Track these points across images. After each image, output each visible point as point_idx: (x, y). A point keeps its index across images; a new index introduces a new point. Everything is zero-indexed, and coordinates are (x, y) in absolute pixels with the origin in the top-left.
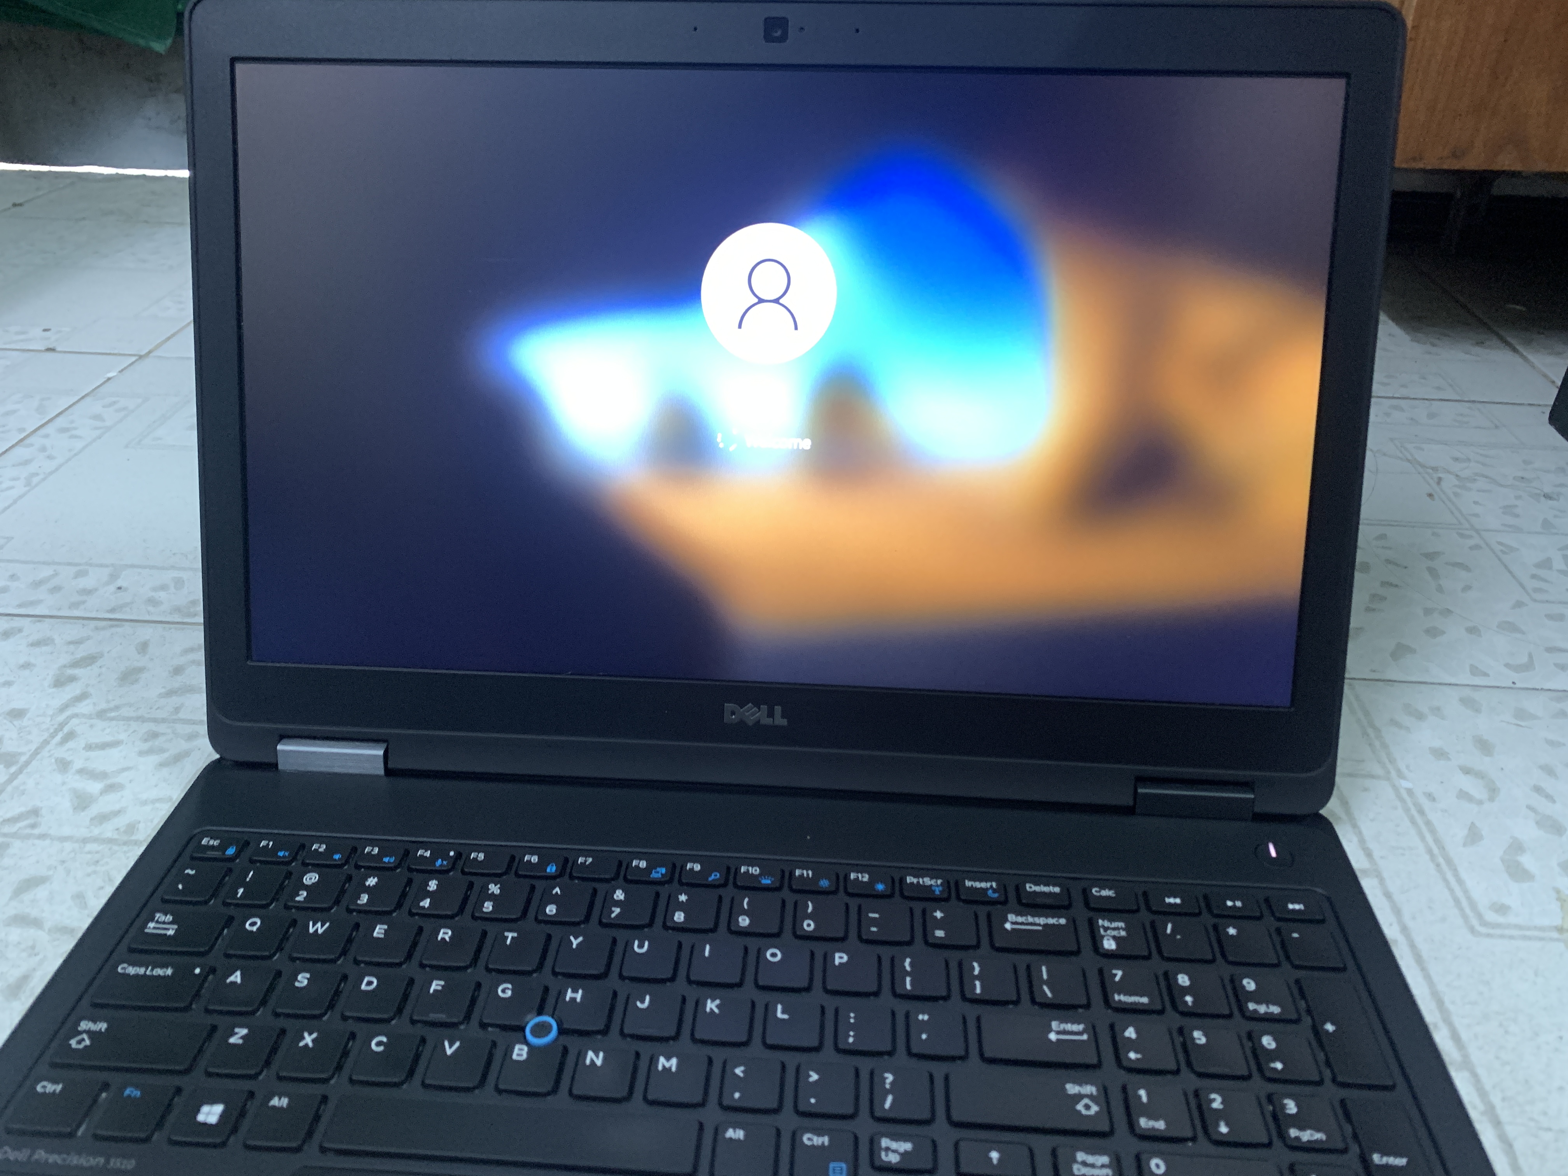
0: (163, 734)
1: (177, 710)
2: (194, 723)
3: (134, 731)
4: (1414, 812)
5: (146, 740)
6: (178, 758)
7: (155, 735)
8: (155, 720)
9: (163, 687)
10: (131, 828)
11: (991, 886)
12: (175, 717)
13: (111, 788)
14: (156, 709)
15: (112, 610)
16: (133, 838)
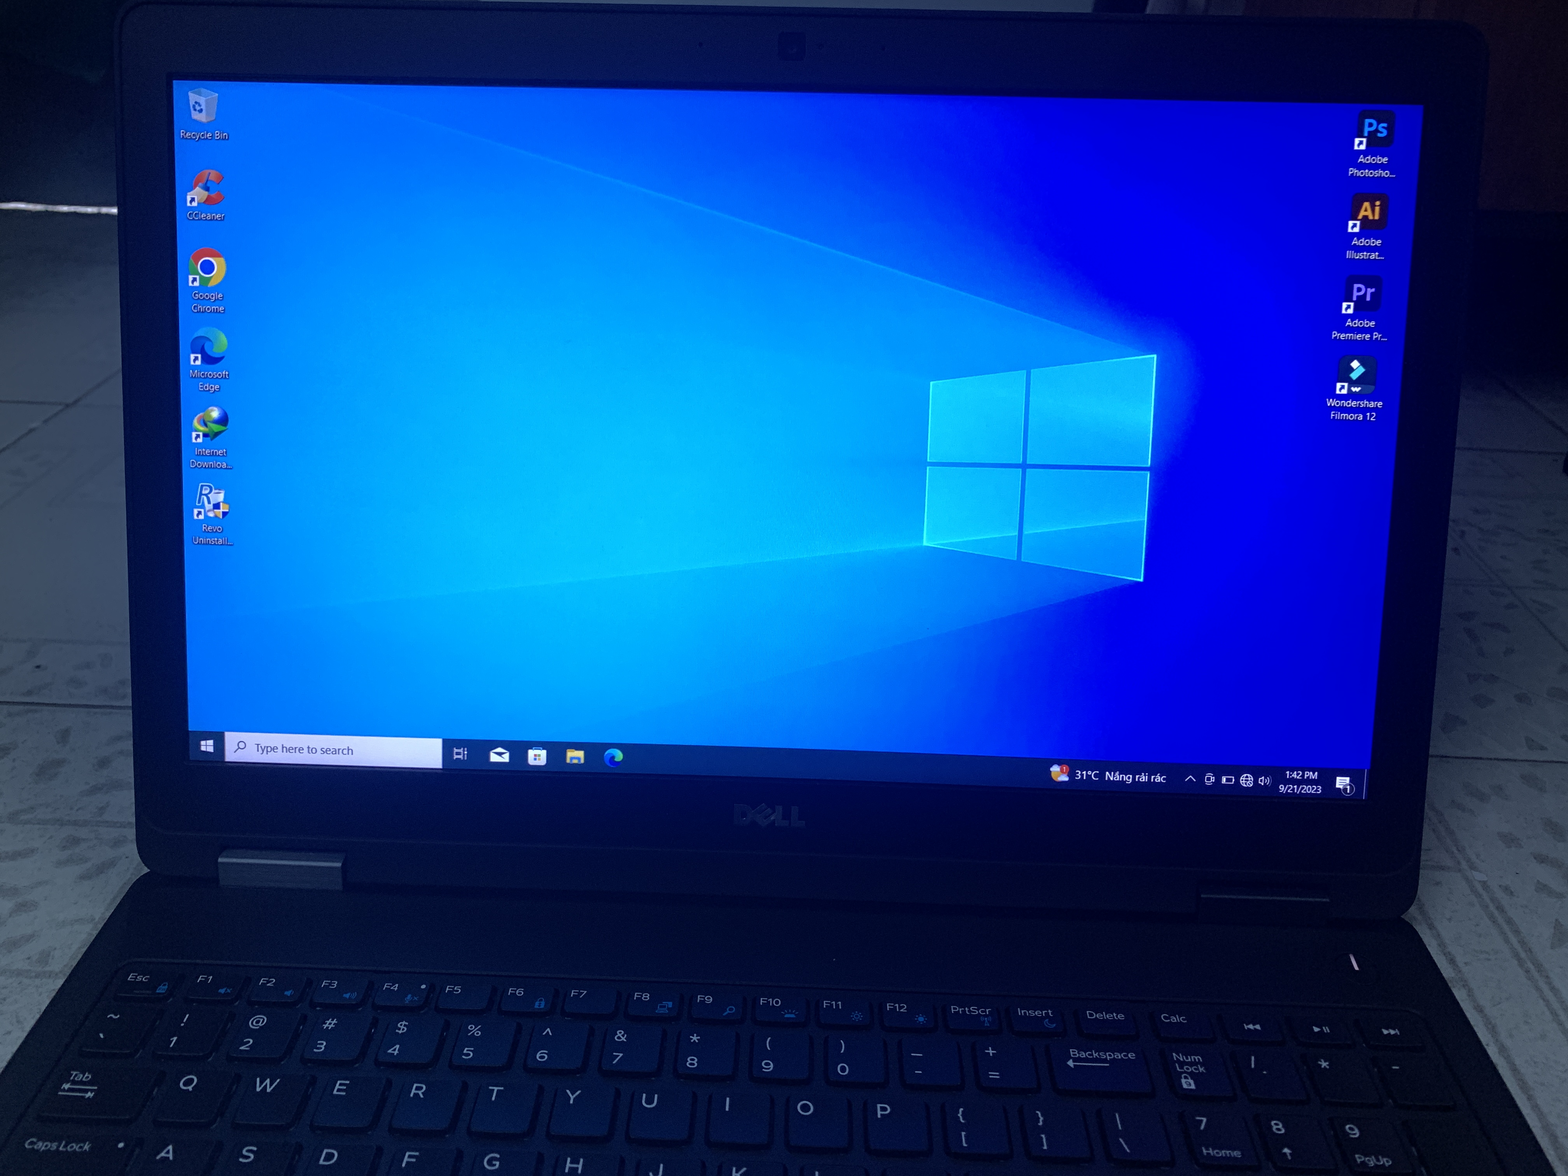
0: (84, 840)
1: (102, 810)
2: (123, 825)
3: (51, 837)
4: (1492, 908)
5: (64, 848)
6: (102, 869)
7: (75, 841)
8: (75, 823)
9: (87, 783)
10: (45, 957)
11: (1047, 1014)
12: (99, 819)
13: (23, 907)
14: (77, 810)
15: (29, 693)
16: (47, 969)
